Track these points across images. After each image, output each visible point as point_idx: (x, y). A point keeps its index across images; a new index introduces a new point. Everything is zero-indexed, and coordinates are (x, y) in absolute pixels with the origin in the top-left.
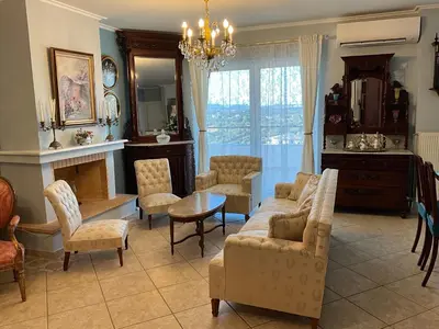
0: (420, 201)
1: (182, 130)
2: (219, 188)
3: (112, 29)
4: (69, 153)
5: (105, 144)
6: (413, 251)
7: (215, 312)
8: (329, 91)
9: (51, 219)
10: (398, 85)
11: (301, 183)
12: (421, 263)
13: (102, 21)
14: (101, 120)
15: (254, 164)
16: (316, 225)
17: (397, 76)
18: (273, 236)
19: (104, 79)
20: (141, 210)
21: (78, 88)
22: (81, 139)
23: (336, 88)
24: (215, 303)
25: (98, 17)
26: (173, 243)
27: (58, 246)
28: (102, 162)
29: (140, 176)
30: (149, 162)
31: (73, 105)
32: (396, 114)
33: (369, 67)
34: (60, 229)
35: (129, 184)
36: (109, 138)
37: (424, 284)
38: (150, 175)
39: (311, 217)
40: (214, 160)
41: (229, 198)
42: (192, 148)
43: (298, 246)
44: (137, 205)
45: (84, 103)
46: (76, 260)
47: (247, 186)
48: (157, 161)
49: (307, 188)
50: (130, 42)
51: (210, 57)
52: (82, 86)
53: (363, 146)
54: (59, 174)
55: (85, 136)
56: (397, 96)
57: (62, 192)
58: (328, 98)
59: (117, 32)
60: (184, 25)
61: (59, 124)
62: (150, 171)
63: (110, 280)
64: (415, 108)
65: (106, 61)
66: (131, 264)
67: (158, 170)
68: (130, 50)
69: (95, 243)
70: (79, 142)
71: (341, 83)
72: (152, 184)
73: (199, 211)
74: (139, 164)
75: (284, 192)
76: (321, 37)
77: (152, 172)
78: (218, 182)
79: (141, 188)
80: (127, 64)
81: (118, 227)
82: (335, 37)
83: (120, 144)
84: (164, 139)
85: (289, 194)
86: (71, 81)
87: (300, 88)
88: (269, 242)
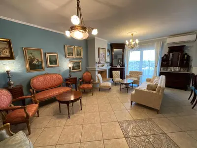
0: (192, 86)
1: (123, 65)
2: (132, 78)
3: (109, 43)
4: (101, 69)
5: (107, 67)
6: (189, 99)
7: (131, 104)
8: (163, 56)
9: (97, 81)
10: (186, 54)
11: (154, 78)
12: (192, 102)
14: (106, 62)
15: (140, 73)
16: (160, 87)
17: (186, 51)
19: (107, 54)
22: (103, 66)
23: (165, 55)
25: (107, 41)
26: (121, 89)
27: (98, 86)
28: (106, 71)
29: (113, 74)
30: (116, 71)
31: (102, 59)
32: (185, 62)
34: (99, 83)
35: (111, 76)
37: (193, 108)
39: (159, 86)
40: (130, 72)
41: (134, 80)
42: (125, 69)
43: (154, 92)
44: (112, 80)
45: (104, 59)
46: (101, 89)
47: (139, 78)
49: (156, 79)
50: (113, 46)
51: (132, 48)
52: (104, 55)
53: (173, 70)
54: (99, 73)
56: (186, 57)
57: (99, 75)
58: (162, 58)
59: (111, 44)
60: (127, 41)
61: (99, 63)
63: (108, 94)
64: (192, 60)
65: (108, 50)
66: (112, 92)
68: (113, 48)
69: (105, 86)
71: (167, 54)
72: (116, 76)
73: (125, 82)
74: (113, 72)
75: (148, 80)
76: (162, 42)
77: (116, 74)
78: (131, 77)
79: (113, 77)
80: (112, 50)
81: (109, 84)
82: (166, 42)
83: (110, 67)
84: (119, 67)
85: (150, 81)
86: (102, 54)
88: (146, 90)
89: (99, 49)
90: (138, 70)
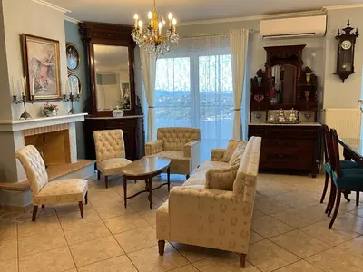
0: (326, 162)
2: (164, 154)
3: (75, 21)
4: (37, 123)
5: (68, 117)
6: (322, 202)
7: (161, 252)
8: (254, 75)
9: (22, 178)
10: (308, 70)
11: (232, 148)
12: (328, 211)
13: (66, 14)
14: (64, 96)
15: (194, 134)
16: (243, 176)
17: (307, 63)
18: (209, 186)
19: (66, 63)
20: (99, 172)
21: (46, 69)
22: (47, 111)
23: (260, 73)
24: (162, 244)
25: (65, 11)
26: (126, 198)
27: (28, 201)
28: (66, 132)
29: (99, 144)
30: (106, 132)
31: (41, 83)
32: (307, 94)
33: (286, 55)
34: (30, 187)
35: (89, 151)
36: (72, 111)
37: (330, 227)
38: (106, 143)
39: (240, 170)
40: (161, 131)
41: (173, 161)
42: (143, 121)
43: (228, 194)
44: (96, 169)
45: (50, 81)
46: (41, 212)
47: (188, 151)
48: (113, 132)
49: (237, 151)
50: (90, 33)
52: (49, 67)
53: (281, 119)
54: (28, 141)
55: (51, 109)
56: (308, 79)
57: (32, 155)
58: (253, 81)
59: (79, 24)
60: (136, 17)
61: (29, 98)
62: (107, 140)
64: (322, 89)
65: (70, 48)
66: (90, 216)
67: (113, 138)
68: (90, 39)
69: (59, 198)
70: (46, 114)
71: (264, 69)
72: (108, 150)
74: (98, 134)
75: (217, 156)
76: (247, 32)
78: (164, 149)
79: (99, 154)
81: (79, 185)
82: (259, 32)
83: (81, 117)
84: (119, 114)
85: (222, 157)
86: (39, 62)
87: (231, 73)
88: (206, 192)
89: (23, 39)
90: (185, 124)
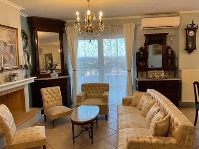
1: (64, 71)
3: (26, 16)
4: (5, 87)
5: (23, 80)
8: (138, 51)
10: (169, 47)
13: (21, 11)
14: (21, 66)
15: (106, 87)
20: (45, 116)
21: (9, 48)
22: (11, 78)
23: (141, 49)
25: (20, 8)
26: (74, 138)
30: (49, 89)
31: (6, 58)
32: (169, 61)
35: (37, 101)
36: (26, 77)
38: (50, 96)
40: (83, 86)
41: (99, 106)
42: (70, 79)
44: (43, 113)
45: (12, 56)
47: (105, 100)
48: (54, 88)
52: (11, 46)
55: (14, 76)
56: (170, 53)
57: (5, 113)
58: (138, 54)
59: (28, 18)
60: (77, 13)
62: (50, 94)
64: (178, 58)
65: (23, 32)
67: (54, 93)
68: (35, 28)
71: (144, 47)
72: (52, 101)
74: (44, 91)
76: (134, 25)
78: (87, 97)
79: (45, 104)
82: (140, 25)
83: (32, 79)
84: (55, 76)
86: (5, 43)
87: (124, 49)
90: (96, 81)
